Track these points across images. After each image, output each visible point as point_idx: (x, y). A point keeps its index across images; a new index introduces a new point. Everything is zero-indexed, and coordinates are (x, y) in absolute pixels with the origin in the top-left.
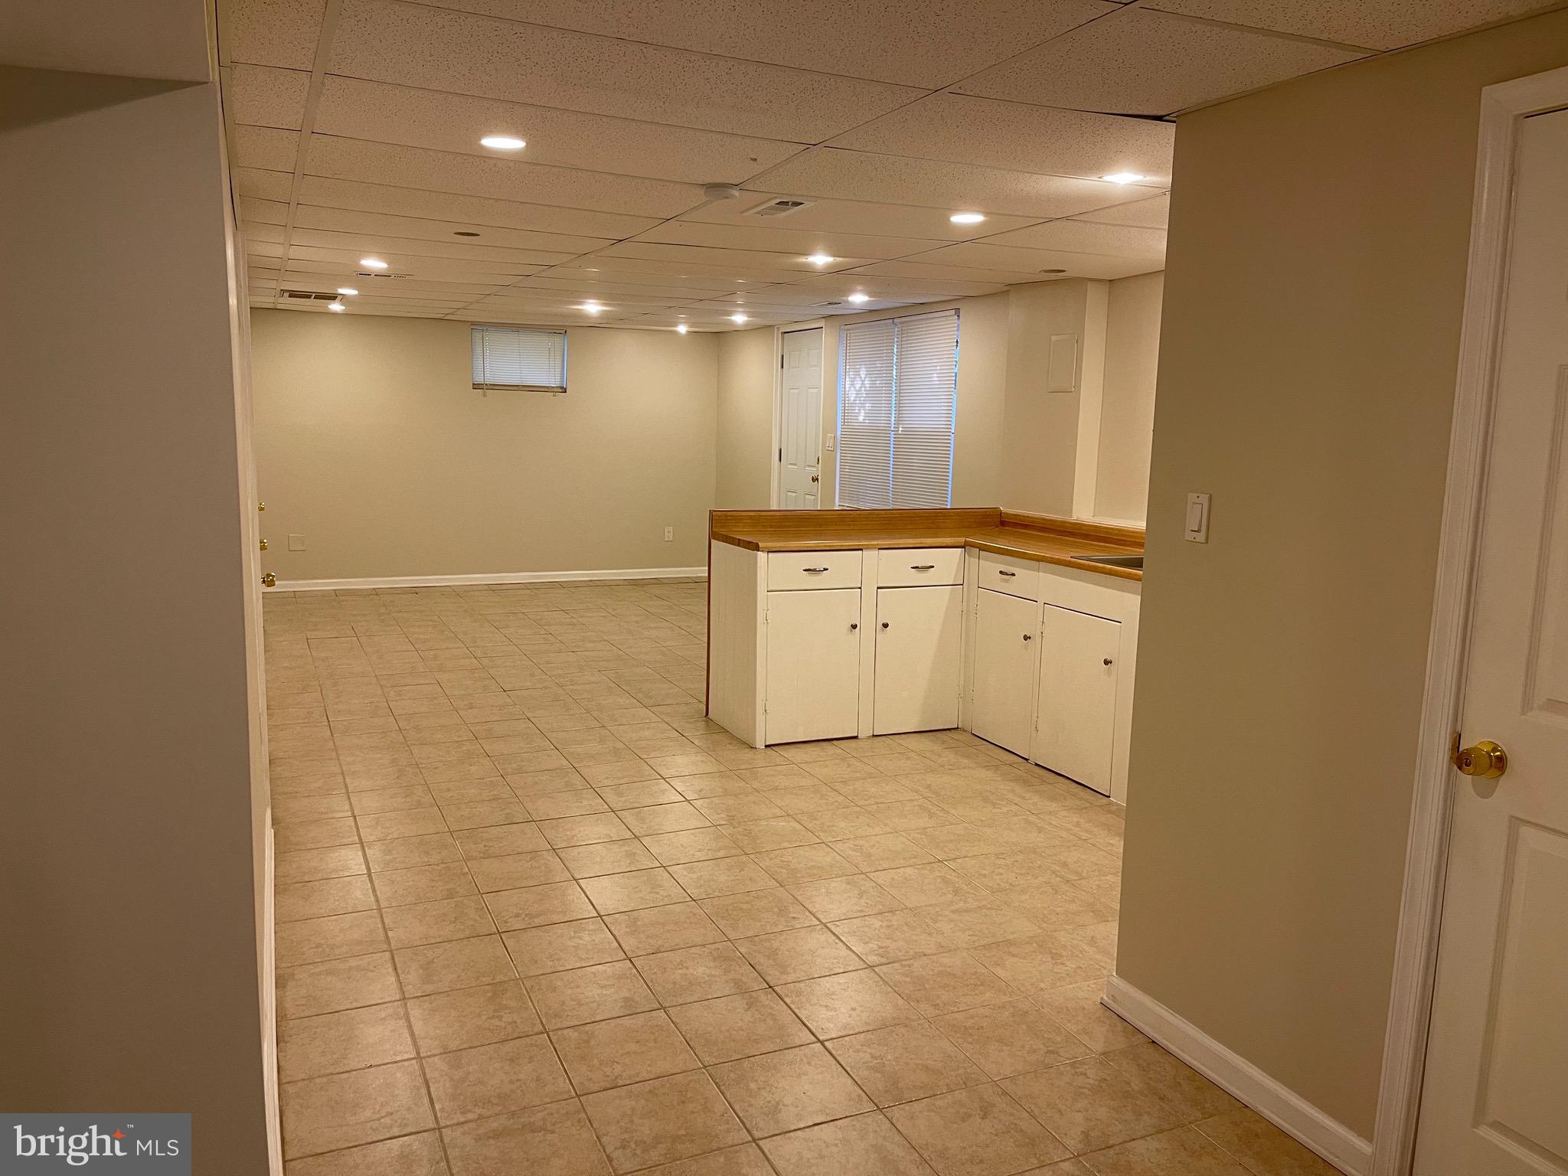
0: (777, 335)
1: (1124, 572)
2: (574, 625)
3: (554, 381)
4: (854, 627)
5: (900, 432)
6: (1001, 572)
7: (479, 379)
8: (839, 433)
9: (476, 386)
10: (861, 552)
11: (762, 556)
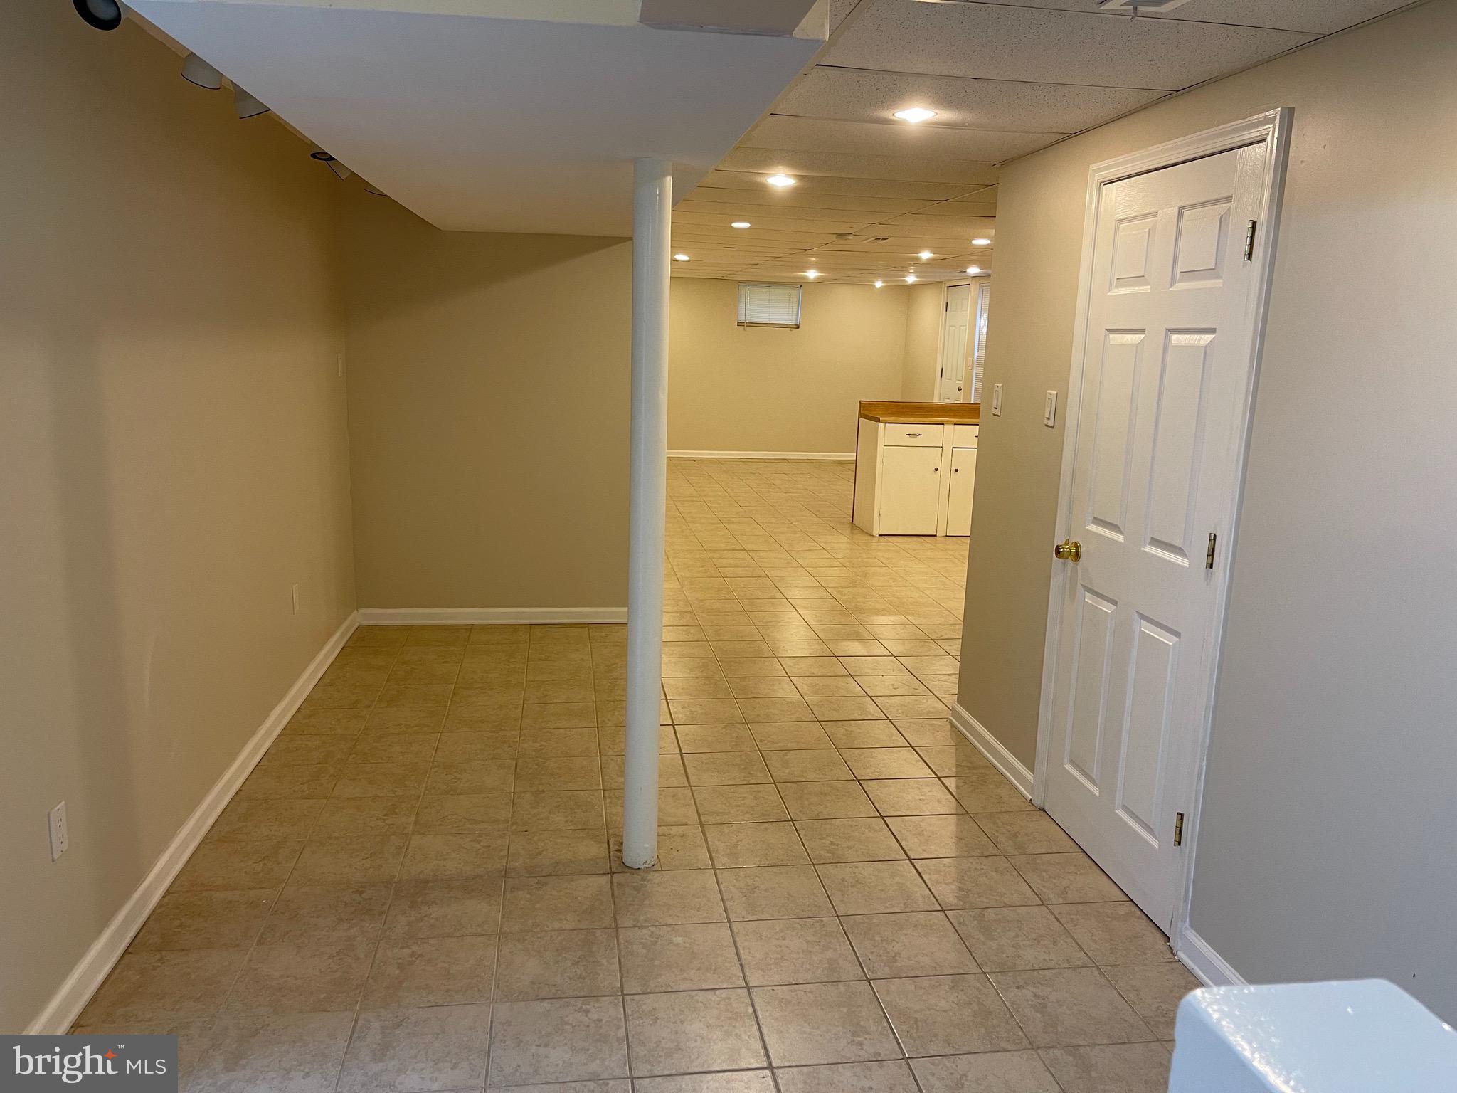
0: (944, 288)
2: (790, 481)
3: (791, 320)
4: (936, 470)
7: (742, 320)
8: (975, 357)
9: (740, 324)
10: (943, 425)
11: (881, 425)
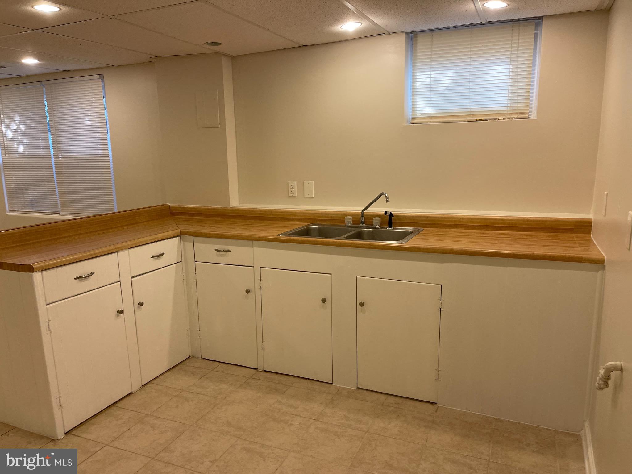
1: (333, 242)
4: (119, 312)
5: (60, 159)
6: (216, 250)
10: (116, 254)
11: (37, 276)
